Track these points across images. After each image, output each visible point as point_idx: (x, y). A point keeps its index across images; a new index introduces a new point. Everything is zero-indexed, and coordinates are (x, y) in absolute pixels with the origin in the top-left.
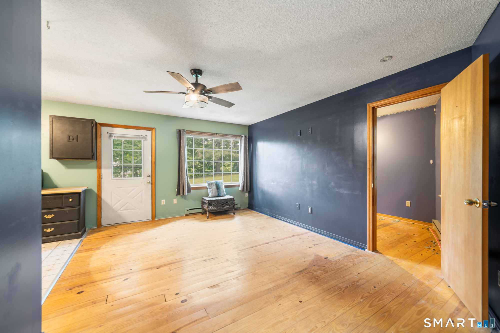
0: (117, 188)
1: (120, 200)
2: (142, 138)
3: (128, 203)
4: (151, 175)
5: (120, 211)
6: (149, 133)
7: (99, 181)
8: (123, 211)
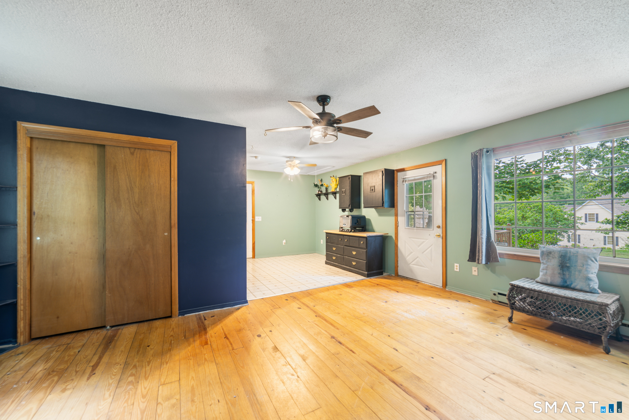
0: (410, 238)
1: (412, 253)
2: (432, 176)
3: (418, 257)
4: (441, 226)
6: (439, 169)
7: (396, 229)
8: (414, 266)
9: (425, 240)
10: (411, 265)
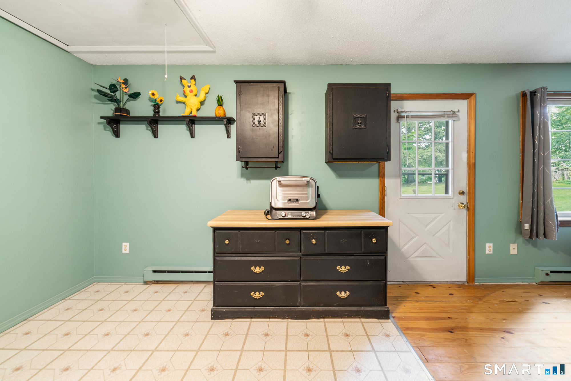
0: (408, 213)
1: (413, 238)
2: (449, 116)
3: (425, 243)
4: (465, 191)
5: (413, 258)
6: (461, 106)
7: (382, 200)
8: (417, 259)
9: (439, 215)
10: (410, 259)
